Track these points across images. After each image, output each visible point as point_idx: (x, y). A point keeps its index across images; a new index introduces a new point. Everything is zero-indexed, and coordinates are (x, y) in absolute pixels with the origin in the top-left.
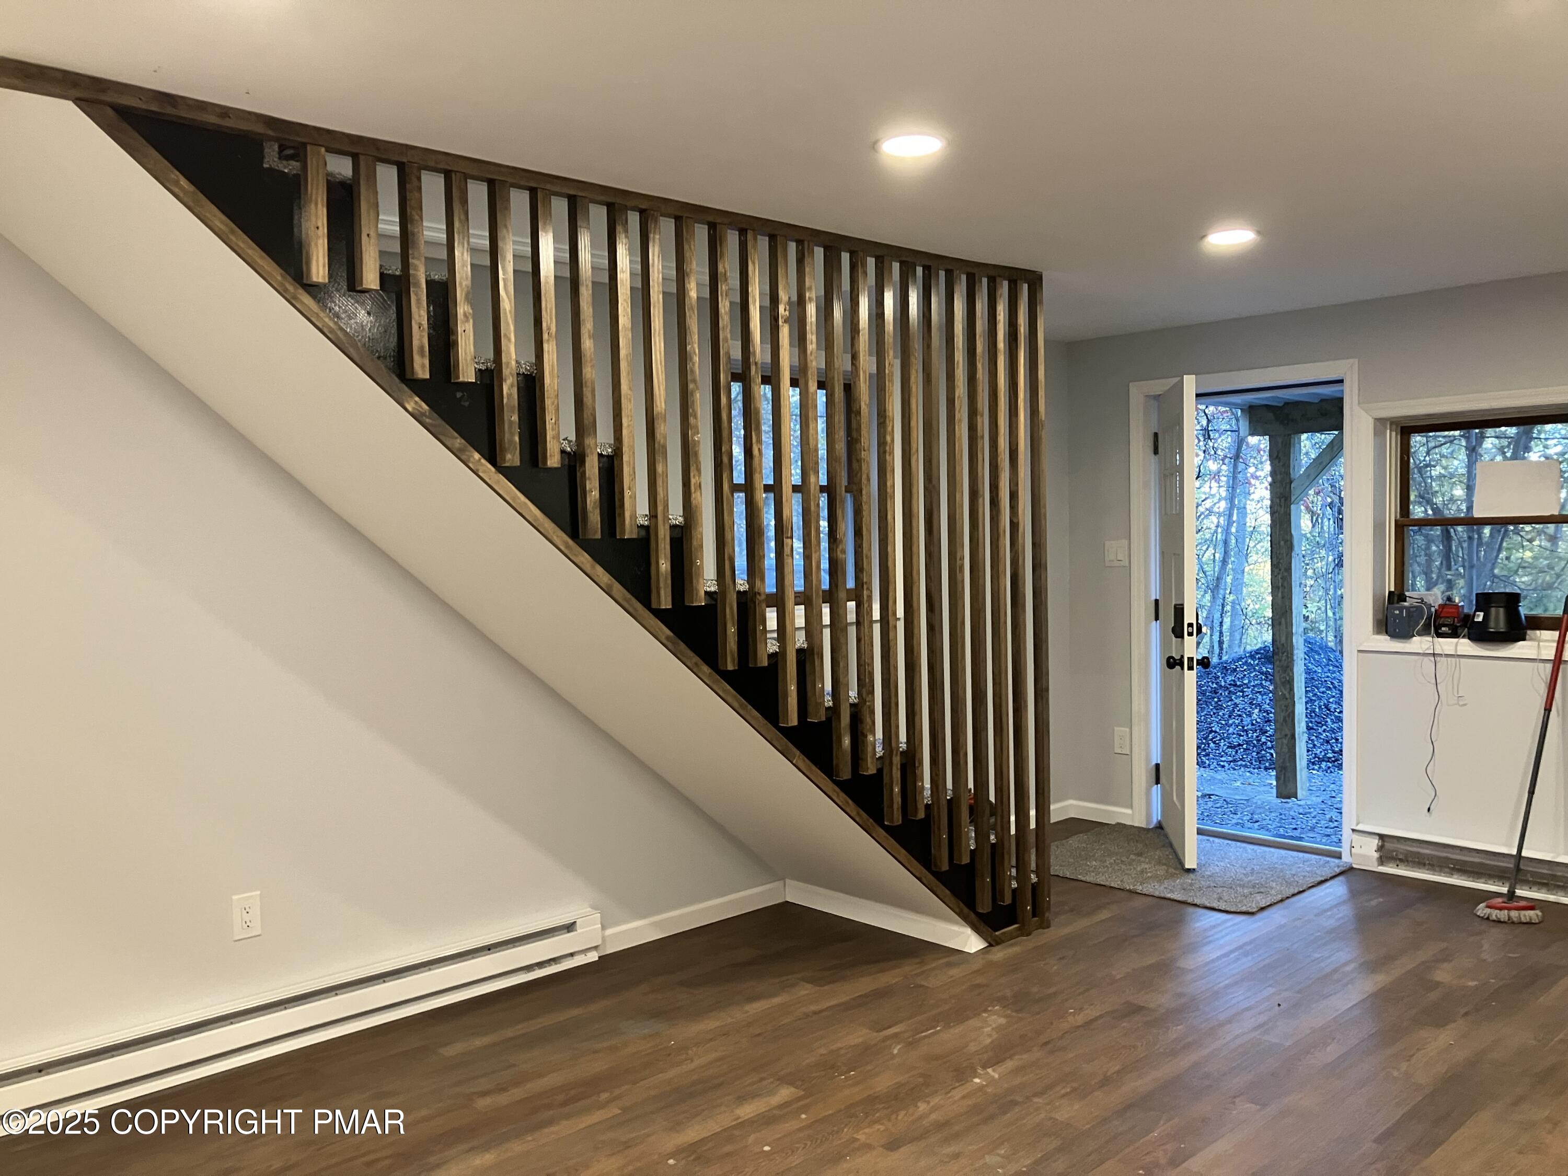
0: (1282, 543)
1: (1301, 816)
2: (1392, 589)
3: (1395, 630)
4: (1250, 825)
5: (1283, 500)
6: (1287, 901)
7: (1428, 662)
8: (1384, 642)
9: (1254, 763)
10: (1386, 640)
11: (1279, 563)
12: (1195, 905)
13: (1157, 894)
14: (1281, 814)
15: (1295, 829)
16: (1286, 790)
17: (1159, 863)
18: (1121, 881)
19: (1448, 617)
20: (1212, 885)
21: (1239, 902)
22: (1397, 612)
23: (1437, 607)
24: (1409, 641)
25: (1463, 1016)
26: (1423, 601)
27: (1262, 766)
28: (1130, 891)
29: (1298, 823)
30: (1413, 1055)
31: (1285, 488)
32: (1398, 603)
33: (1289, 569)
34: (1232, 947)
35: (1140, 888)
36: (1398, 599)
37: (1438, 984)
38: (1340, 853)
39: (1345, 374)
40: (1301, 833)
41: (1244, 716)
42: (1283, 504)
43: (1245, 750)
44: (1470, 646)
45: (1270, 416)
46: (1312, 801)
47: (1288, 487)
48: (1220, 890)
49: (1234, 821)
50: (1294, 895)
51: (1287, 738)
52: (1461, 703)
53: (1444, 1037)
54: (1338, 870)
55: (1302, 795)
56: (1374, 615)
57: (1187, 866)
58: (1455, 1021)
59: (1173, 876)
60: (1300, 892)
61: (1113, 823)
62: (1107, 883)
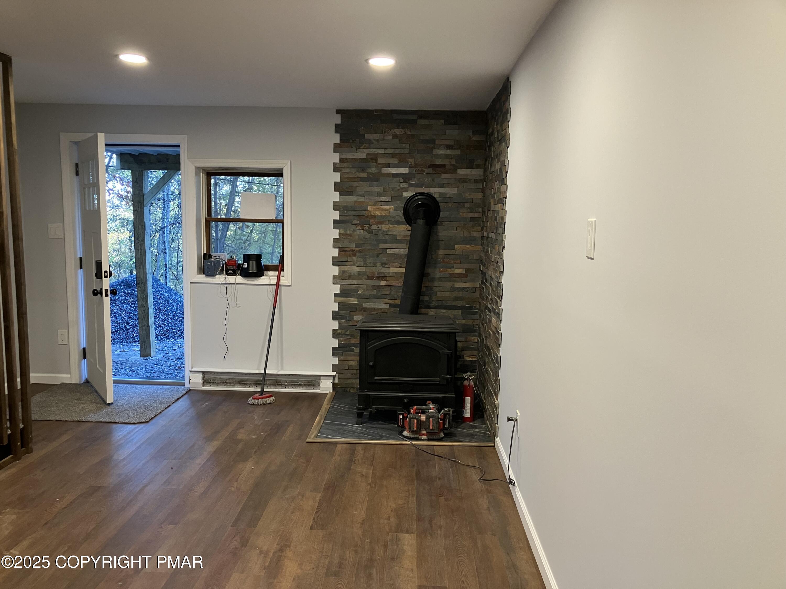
0: (140, 226)
1: (156, 365)
2: (205, 252)
3: (208, 272)
4: (131, 373)
5: (139, 204)
6: (164, 412)
7: (223, 287)
8: (203, 278)
9: (124, 340)
10: (203, 277)
11: (138, 237)
12: (116, 423)
13: (94, 420)
14: (145, 366)
15: (154, 373)
16: (145, 352)
17: (92, 402)
18: (72, 417)
19: (231, 266)
20: (123, 410)
21: (140, 417)
22: (209, 263)
23: (226, 261)
24: (214, 277)
25: (254, 453)
26: (219, 258)
27: (129, 341)
28: (78, 421)
29: (155, 369)
30: (238, 478)
31: (141, 198)
32: (208, 259)
33: (143, 240)
34: (141, 442)
35: (84, 418)
36: (208, 257)
37: (241, 440)
38: (184, 383)
39: (181, 142)
40: (157, 375)
41: (117, 316)
42: (139, 207)
43: (119, 333)
44: (241, 279)
45: (132, 159)
46: (159, 357)
47: (142, 197)
48: (128, 412)
49: (122, 373)
50: (166, 408)
51: (145, 326)
52: (238, 306)
53: (249, 465)
54: (184, 392)
55: (154, 354)
56: (198, 266)
57: (108, 402)
58: (251, 457)
59: (101, 409)
60: (168, 407)
61: (60, 383)
62: (63, 419)
